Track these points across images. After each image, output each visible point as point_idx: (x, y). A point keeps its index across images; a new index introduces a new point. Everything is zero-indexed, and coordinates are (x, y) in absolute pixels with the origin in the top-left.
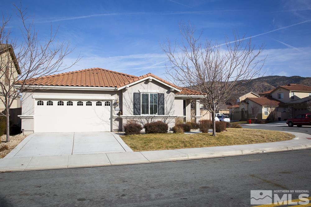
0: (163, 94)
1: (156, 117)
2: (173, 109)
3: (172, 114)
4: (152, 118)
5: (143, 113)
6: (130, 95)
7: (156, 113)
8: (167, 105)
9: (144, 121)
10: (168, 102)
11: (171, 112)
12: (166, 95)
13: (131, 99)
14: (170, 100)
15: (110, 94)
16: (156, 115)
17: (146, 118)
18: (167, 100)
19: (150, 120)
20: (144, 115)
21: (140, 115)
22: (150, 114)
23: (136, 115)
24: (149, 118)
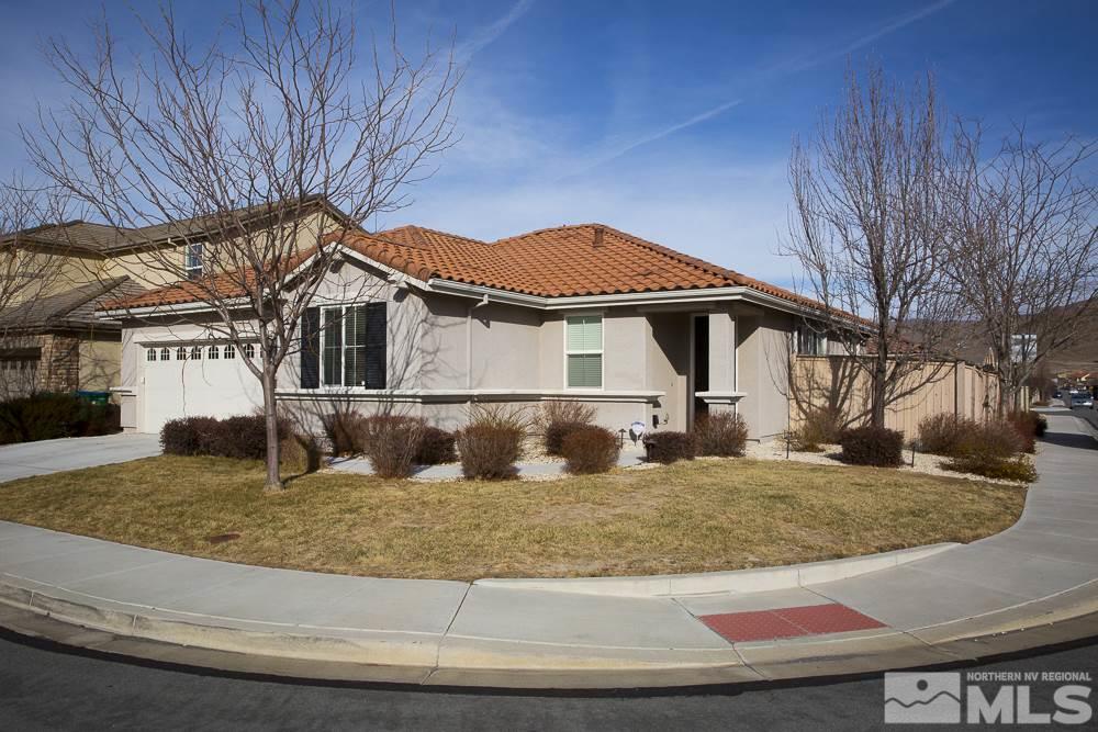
0: (383, 305)
1: (360, 396)
2: (414, 363)
3: (410, 385)
4: (349, 401)
5: (328, 382)
7: (362, 383)
8: (396, 348)
9: (327, 410)
10: (399, 338)
11: (407, 375)
12: (392, 306)
14: (404, 329)
16: (362, 390)
17: (334, 398)
18: (394, 331)
19: (344, 405)
20: (327, 388)
21: (318, 387)
22: (347, 384)
23: (307, 388)
24: (340, 401)
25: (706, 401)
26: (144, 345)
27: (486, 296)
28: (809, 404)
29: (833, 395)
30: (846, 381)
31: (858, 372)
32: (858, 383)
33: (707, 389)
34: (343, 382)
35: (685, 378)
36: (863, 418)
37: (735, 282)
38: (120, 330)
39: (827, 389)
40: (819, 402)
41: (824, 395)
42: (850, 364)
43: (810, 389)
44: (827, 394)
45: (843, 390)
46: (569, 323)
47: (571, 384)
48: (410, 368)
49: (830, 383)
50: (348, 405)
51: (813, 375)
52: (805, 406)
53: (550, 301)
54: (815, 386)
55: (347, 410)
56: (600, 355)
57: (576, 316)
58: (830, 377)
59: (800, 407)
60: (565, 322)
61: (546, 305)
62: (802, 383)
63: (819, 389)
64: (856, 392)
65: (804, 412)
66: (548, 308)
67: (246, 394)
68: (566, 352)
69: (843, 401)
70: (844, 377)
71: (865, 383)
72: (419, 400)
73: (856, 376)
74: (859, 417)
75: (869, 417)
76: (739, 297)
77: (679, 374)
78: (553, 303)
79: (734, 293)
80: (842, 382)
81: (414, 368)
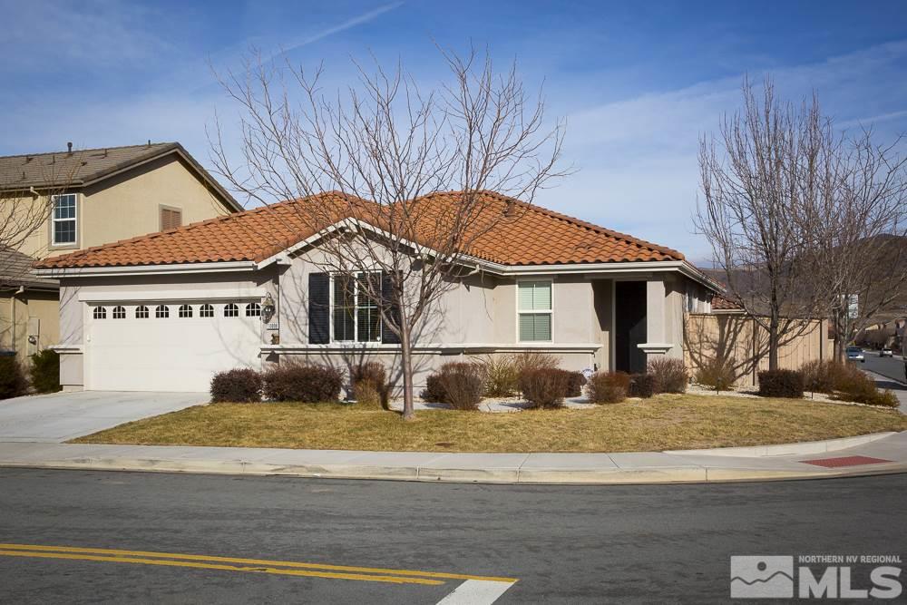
0: (400, 274)
1: (375, 349)
2: (432, 322)
3: (429, 340)
4: (363, 354)
5: (339, 337)
6: (297, 281)
7: (378, 339)
9: (337, 364)
11: (425, 332)
13: (301, 295)
15: (254, 281)
16: (378, 344)
17: (345, 352)
19: (358, 358)
20: (338, 343)
21: (328, 343)
22: (359, 340)
23: (316, 343)
24: (353, 354)
25: (646, 351)
26: (90, 303)
27: (478, 266)
28: (700, 354)
29: (721, 347)
30: (732, 335)
31: (741, 327)
32: (741, 337)
33: (645, 342)
34: (356, 338)
35: (608, 333)
36: (745, 365)
37: (673, 257)
38: (58, 289)
39: (715, 342)
40: (709, 353)
41: (712, 347)
42: (734, 321)
43: (701, 342)
44: (715, 346)
45: (729, 343)
46: (520, 287)
47: (522, 339)
48: (427, 327)
49: (717, 337)
50: (362, 358)
51: (702, 331)
52: (696, 356)
53: (509, 268)
54: (705, 339)
55: (361, 362)
56: (549, 314)
57: (526, 281)
58: (718, 332)
59: (692, 357)
60: (517, 286)
61: (504, 272)
62: (694, 337)
63: (708, 341)
64: (740, 345)
65: (696, 361)
66: (505, 274)
67: (227, 350)
68: (519, 311)
69: (729, 352)
70: (729, 332)
71: (747, 336)
72: (440, 352)
73: (740, 331)
74: (742, 365)
75: (750, 365)
76: (676, 269)
77: (603, 329)
78: (509, 270)
79: (672, 266)
80: (728, 336)
81: (432, 325)
